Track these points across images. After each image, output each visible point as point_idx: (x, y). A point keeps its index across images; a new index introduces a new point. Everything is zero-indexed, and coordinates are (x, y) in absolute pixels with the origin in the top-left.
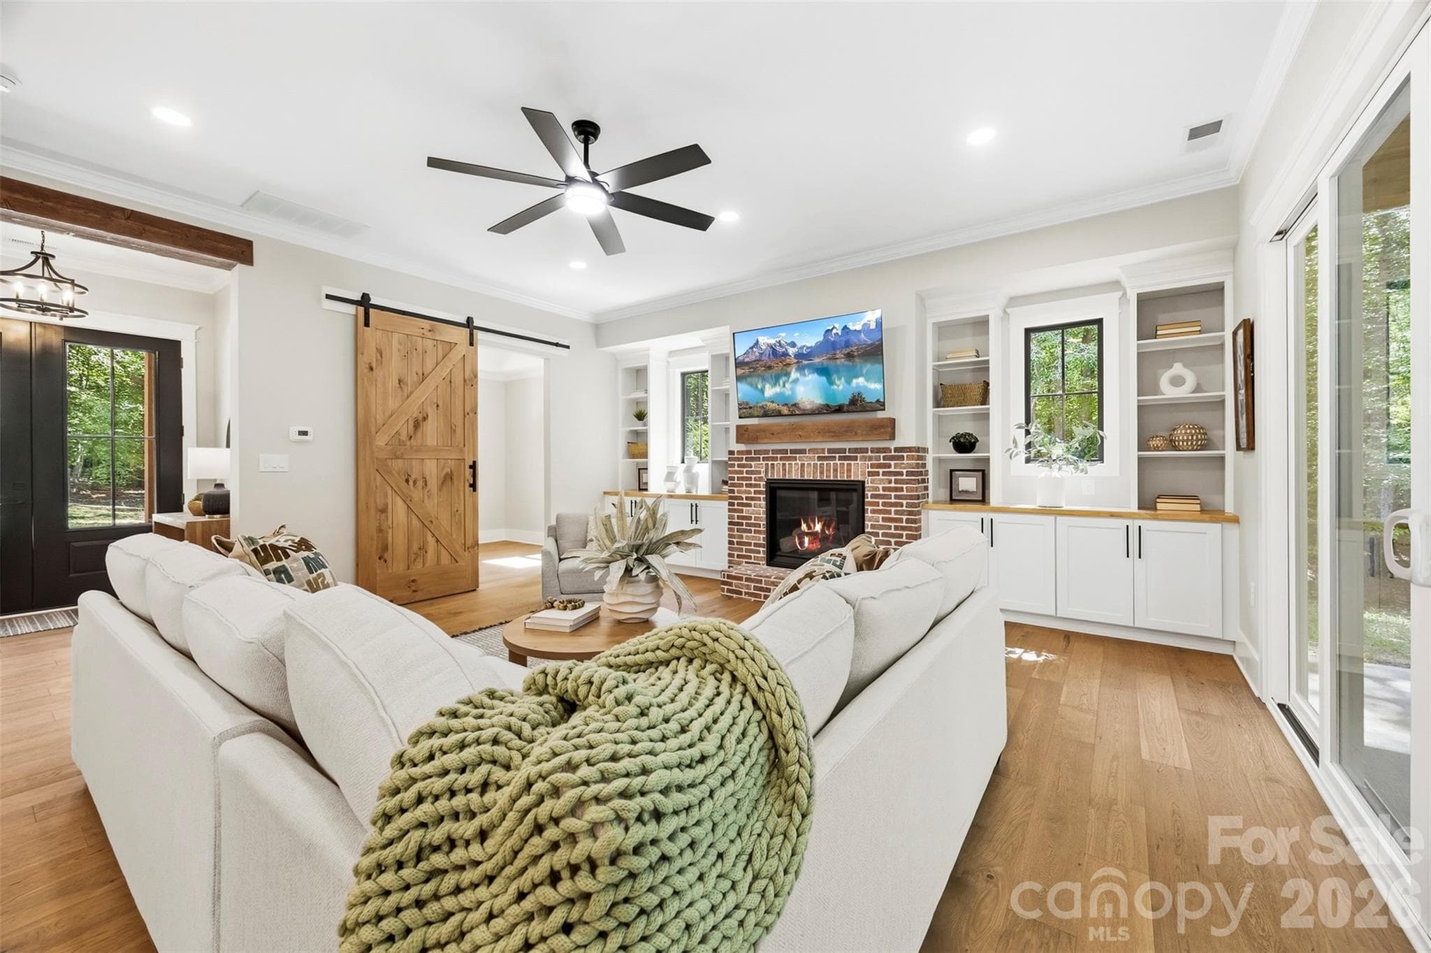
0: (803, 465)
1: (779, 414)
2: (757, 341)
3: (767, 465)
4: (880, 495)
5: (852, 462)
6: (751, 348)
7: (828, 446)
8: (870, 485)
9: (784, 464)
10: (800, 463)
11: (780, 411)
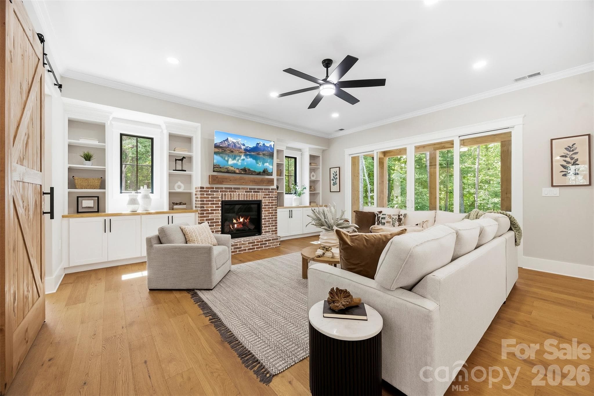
0: (239, 194)
1: (234, 173)
2: (228, 139)
3: (222, 194)
4: (267, 205)
5: (258, 193)
6: (224, 141)
7: (249, 187)
8: (264, 201)
9: (231, 194)
10: (238, 193)
11: (235, 171)
